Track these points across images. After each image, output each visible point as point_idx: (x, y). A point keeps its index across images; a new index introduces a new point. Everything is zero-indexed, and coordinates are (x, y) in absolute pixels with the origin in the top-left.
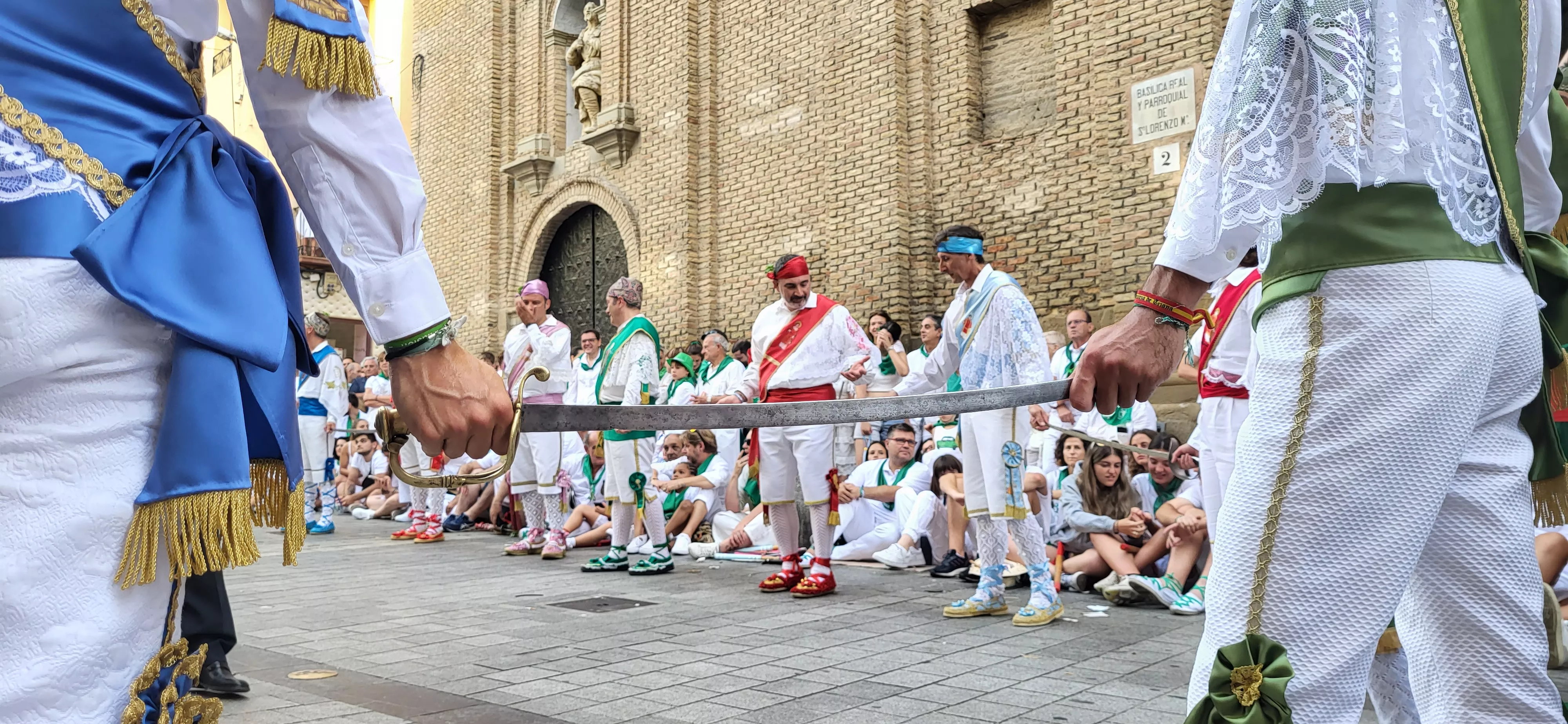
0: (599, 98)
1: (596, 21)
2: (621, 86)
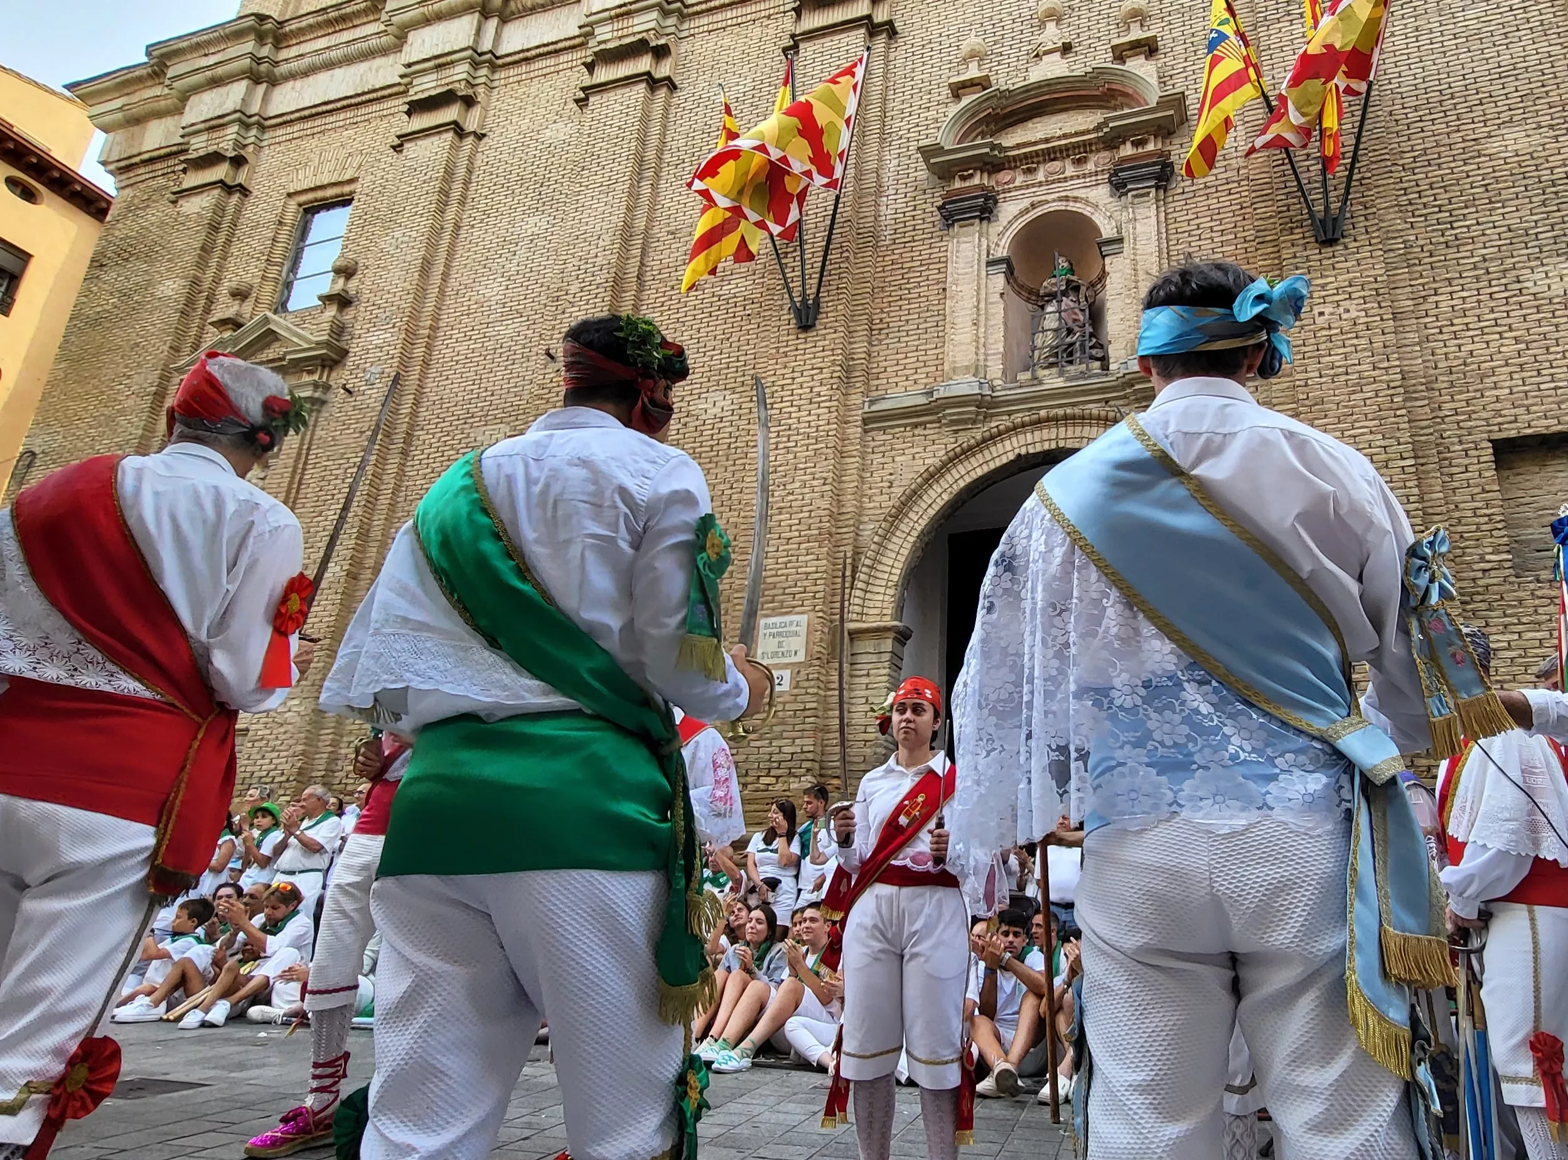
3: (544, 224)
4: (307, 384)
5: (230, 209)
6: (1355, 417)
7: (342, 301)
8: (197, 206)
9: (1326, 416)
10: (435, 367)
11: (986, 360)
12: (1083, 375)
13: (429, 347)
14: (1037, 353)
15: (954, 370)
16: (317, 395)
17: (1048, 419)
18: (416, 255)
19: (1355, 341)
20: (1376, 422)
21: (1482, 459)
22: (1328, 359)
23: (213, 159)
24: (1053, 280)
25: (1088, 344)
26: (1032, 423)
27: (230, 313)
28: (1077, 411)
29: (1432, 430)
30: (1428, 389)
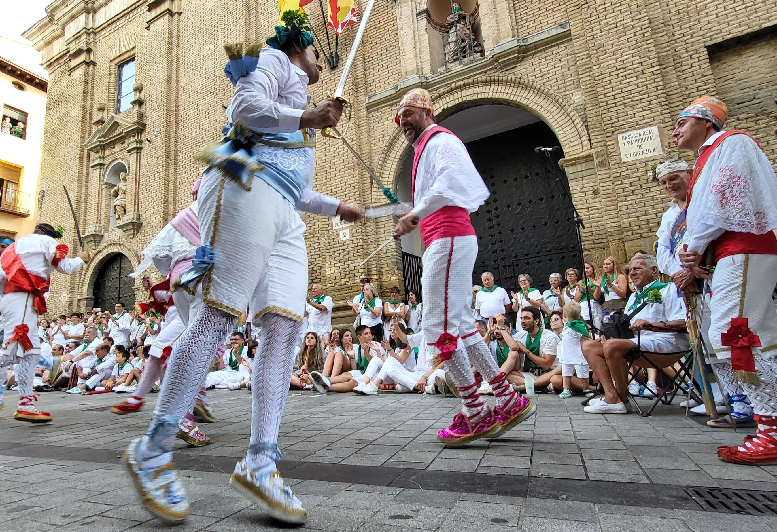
0: (125, 210)
1: (125, 180)
2: (135, 205)
3: (213, 48)
4: (133, 142)
5: (90, 73)
6: (623, 50)
7: (139, 103)
8: (79, 74)
9: (606, 53)
10: (181, 123)
11: (422, 65)
12: (472, 62)
13: (177, 115)
14: (447, 56)
15: (407, 73)
16: (138, 145)
17: (456, 88)
18: (163, 75)
19: (620, 8)
20: (636, 50)
21: (701, 59)
22: (605, 21)
23: (79, 52)
24: (451, 16)
25: (473, 45)
26: (449, 92)
27: (99, 118)
28: (470, 80)
29: (669, 48)
30: (665, 26)
